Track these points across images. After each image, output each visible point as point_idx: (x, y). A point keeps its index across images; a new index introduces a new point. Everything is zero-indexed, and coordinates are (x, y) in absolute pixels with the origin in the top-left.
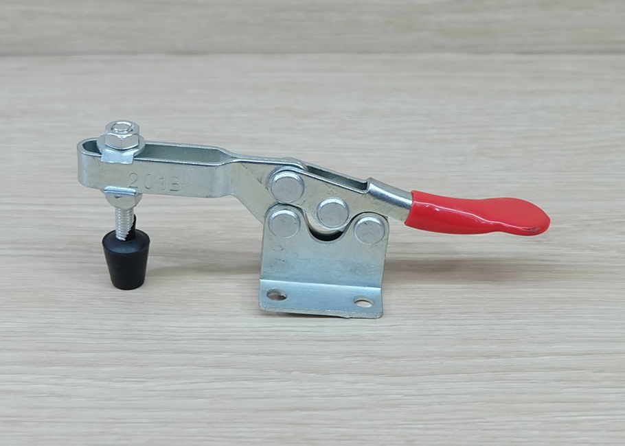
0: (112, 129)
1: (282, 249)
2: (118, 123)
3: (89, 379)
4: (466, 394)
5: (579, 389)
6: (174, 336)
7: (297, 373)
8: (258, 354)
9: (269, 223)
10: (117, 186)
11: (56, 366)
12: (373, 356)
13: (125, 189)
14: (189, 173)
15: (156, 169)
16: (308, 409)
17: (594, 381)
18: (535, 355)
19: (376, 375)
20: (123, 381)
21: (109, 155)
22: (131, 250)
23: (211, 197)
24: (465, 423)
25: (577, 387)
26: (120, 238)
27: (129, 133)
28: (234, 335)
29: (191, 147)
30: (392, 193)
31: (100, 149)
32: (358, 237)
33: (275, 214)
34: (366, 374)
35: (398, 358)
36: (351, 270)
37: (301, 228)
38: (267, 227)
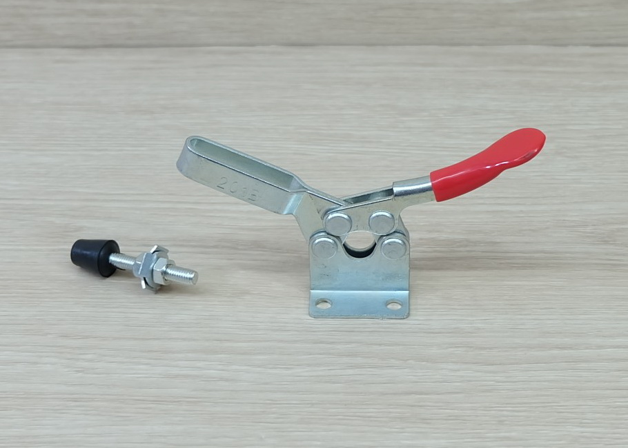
1: (325, 267)
3: (248, 366)
4: (545, 381)
6: (311, 328)
7: (411, 361)
8: (380, 345)
9: (312, 248)
12: (471, 347)
16: (421, 393)
18: (600, 347)
32: (385, 255)
33: (317, 241)
35: (491, 348)
36: (383, 279)
37: (339, 250)
38: (311, 251)
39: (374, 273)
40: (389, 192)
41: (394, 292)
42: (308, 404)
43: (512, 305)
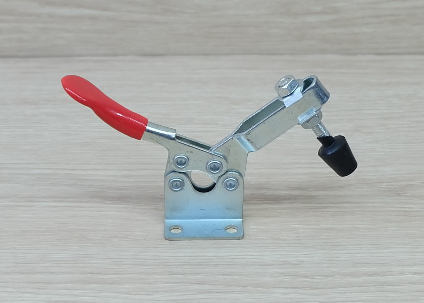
3: (117, 293)
6: (168, 262)
7: (250, 287)
8: (224, 275)
12: (298, 276)
18: (401, 274)
20: (139, 294)
35: (313, 276)
43: (328, 243)
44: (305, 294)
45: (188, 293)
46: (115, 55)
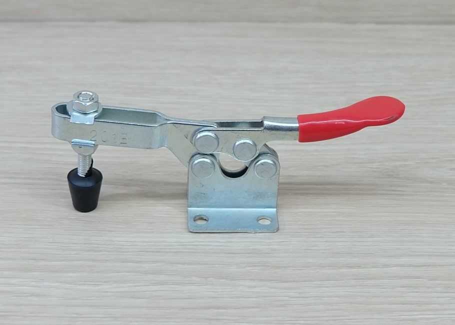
0: (78, 97)
1: (203, 186)
2: (83, 93)
3: (60, 282)
5: (418, 293)
7: (212, 279)
8: (184, 264)
9: (192, 168)
10: (82, 139)
11: (35, 272)
12: (268, 266)
13: (87, 141)
14: (135, 131)
15: (111, 128)
16: (219, 308)
17: (429, 288)
18: (386, 266)
19: (270, 281)
20: (84, 285)
21: (76, 117)
22: (89, 184)
23: (150, 148)
24: (334, 320)
25: (417, 292)
26: (81, 175)
27: (91, 101)
28: (166, 249)
29: (135, 110)
30: (283, 123)
31: (69, 113)
32: (258, 174)
33: (196, 162)
34: (262, 280)
35: (285, 267)
36: (254, 198)
37: (216, 170)
38: (190, 170)
39: (246, 192)
40: (259, 124)
41: (263, 209)
42: (112, 317)
43: (306, 229)
44: (274, 288)
45: (140, 284)
46: (93, 21)
